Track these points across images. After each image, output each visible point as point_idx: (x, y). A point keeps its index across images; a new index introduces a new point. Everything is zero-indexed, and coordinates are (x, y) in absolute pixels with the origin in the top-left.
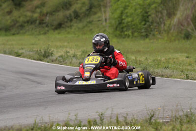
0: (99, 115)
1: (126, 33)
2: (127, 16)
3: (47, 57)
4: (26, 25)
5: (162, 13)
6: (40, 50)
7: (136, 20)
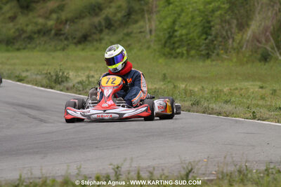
0: (113, 169)
1: (178, 50)
2: (181, 27)
3: (59, 84)
4: (36, 36)
5: (229, 24)
6: (50, 73)
7: (193, 32)
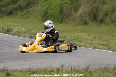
2: (51, 10)
3: (9, 32)
5: (71, 9)
6: (5, 28)
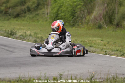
2: (61, 12)
3: (12, 35)
5: (84, 11)
6: (8, 31)
7: (67, 15)
